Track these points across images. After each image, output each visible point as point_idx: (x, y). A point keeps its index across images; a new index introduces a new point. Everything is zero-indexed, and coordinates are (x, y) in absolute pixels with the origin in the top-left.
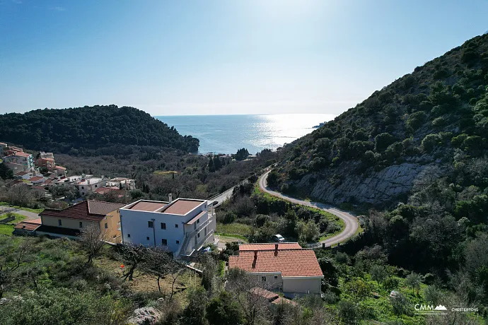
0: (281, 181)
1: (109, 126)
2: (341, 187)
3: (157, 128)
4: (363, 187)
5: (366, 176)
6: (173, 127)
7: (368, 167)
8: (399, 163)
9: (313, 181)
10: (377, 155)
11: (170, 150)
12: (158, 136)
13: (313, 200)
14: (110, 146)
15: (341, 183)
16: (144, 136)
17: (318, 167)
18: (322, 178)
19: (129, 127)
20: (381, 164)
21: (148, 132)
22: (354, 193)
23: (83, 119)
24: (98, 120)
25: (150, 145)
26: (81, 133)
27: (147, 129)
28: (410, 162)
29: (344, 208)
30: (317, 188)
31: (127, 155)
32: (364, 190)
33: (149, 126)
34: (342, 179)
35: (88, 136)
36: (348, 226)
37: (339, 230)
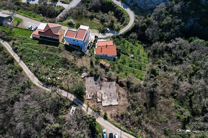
13: (123, 1)
22: (137, 1)
36: (131, 21)
37: (126, 24)
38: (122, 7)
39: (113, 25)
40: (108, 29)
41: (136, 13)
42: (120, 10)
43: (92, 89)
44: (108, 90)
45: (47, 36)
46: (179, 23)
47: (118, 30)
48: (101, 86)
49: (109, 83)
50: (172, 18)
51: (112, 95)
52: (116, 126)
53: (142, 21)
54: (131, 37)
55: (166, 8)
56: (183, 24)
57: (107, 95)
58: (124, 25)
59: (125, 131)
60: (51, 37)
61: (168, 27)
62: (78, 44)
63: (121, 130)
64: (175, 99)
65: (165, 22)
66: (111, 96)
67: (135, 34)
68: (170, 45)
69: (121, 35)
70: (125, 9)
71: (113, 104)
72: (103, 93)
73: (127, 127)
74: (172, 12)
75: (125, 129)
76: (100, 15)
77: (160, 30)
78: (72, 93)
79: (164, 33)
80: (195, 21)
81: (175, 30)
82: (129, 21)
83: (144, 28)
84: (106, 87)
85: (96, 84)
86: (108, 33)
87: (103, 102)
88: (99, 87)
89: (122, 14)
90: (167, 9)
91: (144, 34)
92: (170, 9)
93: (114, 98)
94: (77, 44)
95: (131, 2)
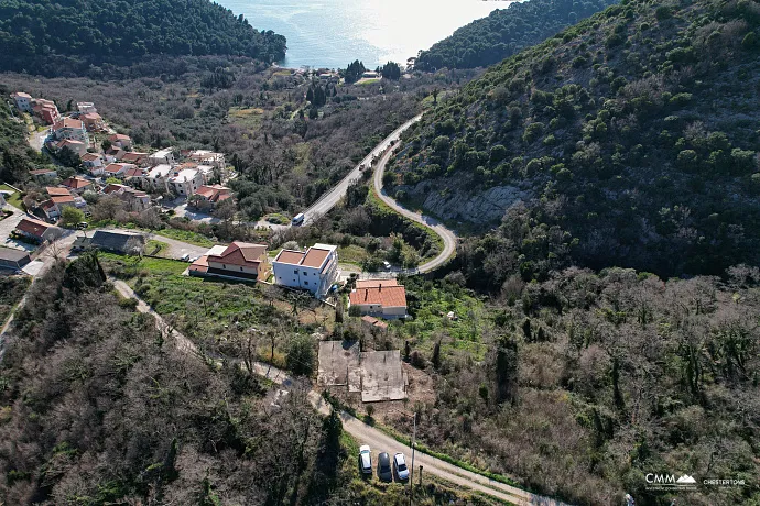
0: (396, 185)
1: (140, 22)
2: (450, 202)
3: (217, 22)
4: (469, 204)
5: (474, 194)
6: (241, 16)
7: (477, 185)
8: (505, 184)
9: (427, 189)
10: (487, 172)
11: (242, 62)
12: (221, 37)
13: (425, 212)
14: (149, 59)
15: (451, 197)
16: (199, 38)
17: (434, 175)
18: (436, 188)
19: (171, 20)
20: (489, 183)
21: (204, 29)
22: (461, 209)
23: (95, 10)
24: (118, 10)
25: (211, 54)
26: (98, 37)
27: (202, 24)
28: (513, 185)
29: (449, 226)
30: (429, 199)
31: (179, 73)
32: (469, 207)
33: (205, 18)
34: (454, 192)
35: (110, 41)
36: (446, 248)
37: (436, 254)
38: (424, 223)
39: (398, 254)
40: (386, 263)
41: (459, 233)
42: (420, 230)
43: (334, 365)
44: (381, 368)
45: (228, 267)
46: (568, 239)
47: (412, 266)
48: (361, 359)
49: (381, 354)
50: (547, 229)
51: (391, 379)
52: (398, 439)
53: (474, 244)
54: (448, 282)
55: (529, 212)
56: (575, 240)
57: (377, 378)
58: (430, 256)
59: (424, 452)
60: (237, 269)
61: (542, 249)
62: (306, 283)
63: (414, 448)
64: (571, 390)
65: (531, 239)
66: (386, 379)
67: (460, 273)
68: (550, 286)
69: (419, 275)
70: (433, 227)
71: (393, 396)
72: (365, 372)
73: (430, 443)
74: (544, 219)
75: (425, 446)
76: (367, 239)
77: (520, 257)
78: (279, 368)
79: (531, 263)
80: (604, 234)
81: (559, 255)
82: (441, 249)
83: (479, 258)
84: (373, 360)
85: (347, 355)
86: (388, 270)
87: (364, 393)
88: (356, 362)
89: (424, 236)
90: (533, 215)
91: (482, 270)
92: (539, 214)
93: (398, 384)
94: (303, 285)
95: (445, 212)
